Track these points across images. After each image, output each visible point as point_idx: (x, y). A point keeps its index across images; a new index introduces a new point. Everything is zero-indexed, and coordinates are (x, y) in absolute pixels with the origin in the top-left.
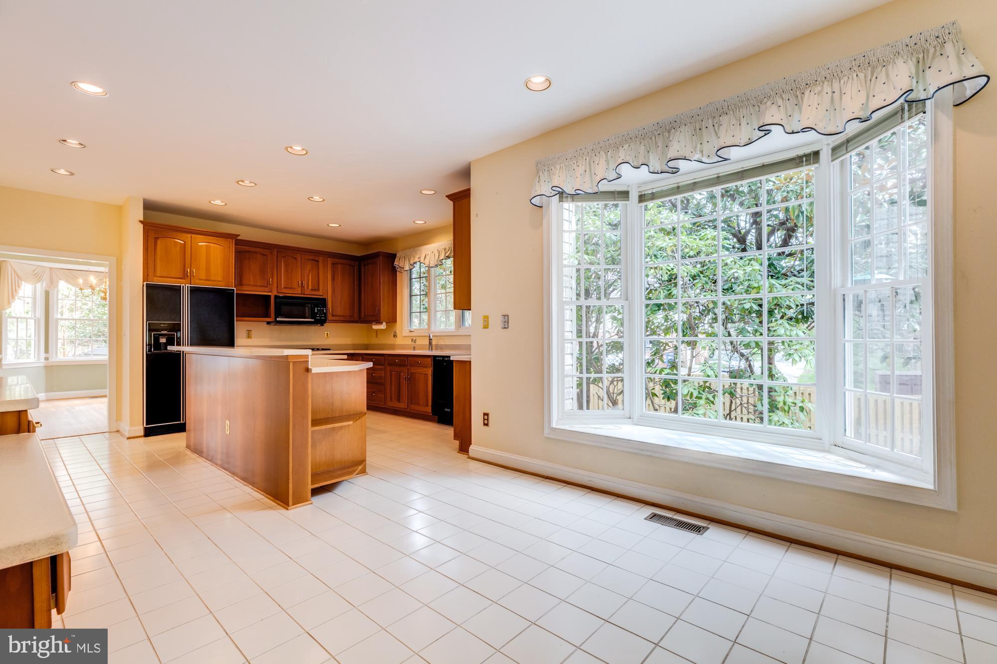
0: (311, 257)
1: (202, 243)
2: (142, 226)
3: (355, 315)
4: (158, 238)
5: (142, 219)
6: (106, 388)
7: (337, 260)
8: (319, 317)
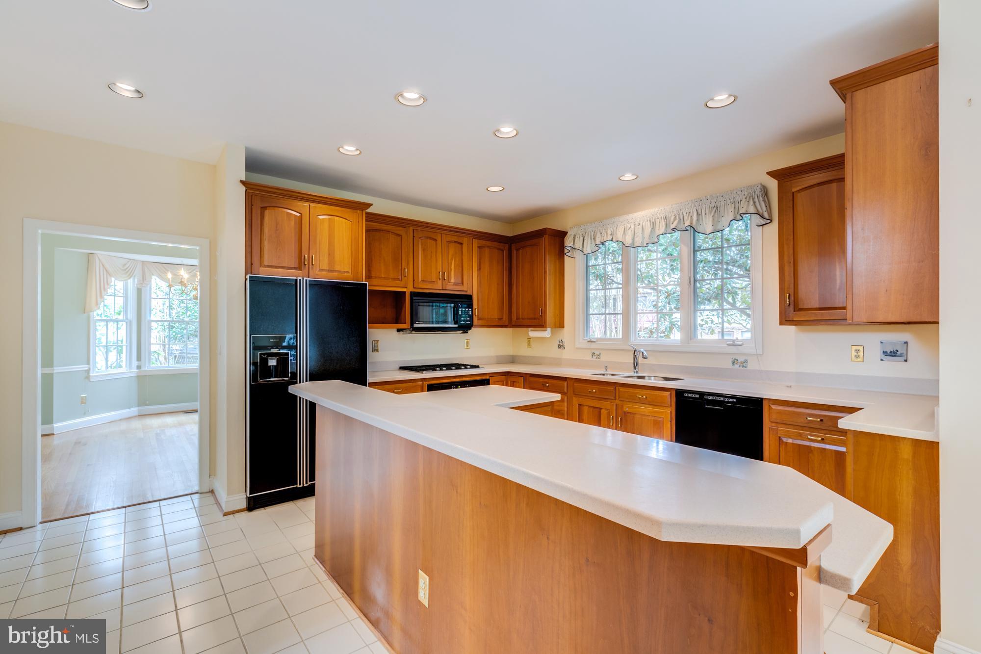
0: (454, 239)
1: (322, 216)
2: (243, 189)
3: (505, 317)
4: (266, 207)
5: (244, 179)
6: (196, 401)
7: (484, 242)
8: (464, 321)
